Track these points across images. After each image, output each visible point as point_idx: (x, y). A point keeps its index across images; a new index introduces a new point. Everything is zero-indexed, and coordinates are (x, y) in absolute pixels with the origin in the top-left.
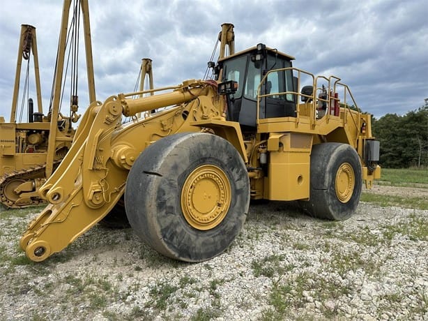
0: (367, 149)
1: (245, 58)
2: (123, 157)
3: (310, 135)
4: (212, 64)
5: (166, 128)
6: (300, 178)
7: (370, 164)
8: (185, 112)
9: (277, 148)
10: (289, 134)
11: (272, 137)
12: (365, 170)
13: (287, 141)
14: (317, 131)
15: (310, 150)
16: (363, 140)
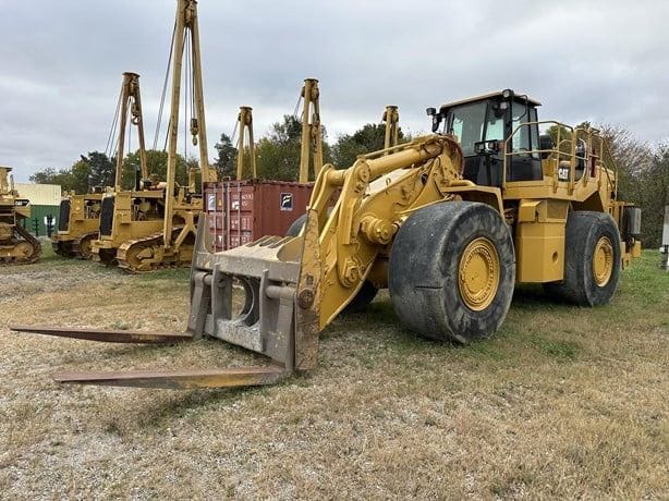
0: (626, 220)
1: (484, 105)
2: (379, 230)
3: (566, 201)
4: (433, 111)
5: (408, 196)
6: (555, 255)
7: (628, 237)
8: (425, 175)
9: (533, 218)
10: (546, 202)
11: (524, 204)
12: (623, 245)
13: (544, 210)
14: (573, 198)
15: (565, 221)
16: (620, 207)
